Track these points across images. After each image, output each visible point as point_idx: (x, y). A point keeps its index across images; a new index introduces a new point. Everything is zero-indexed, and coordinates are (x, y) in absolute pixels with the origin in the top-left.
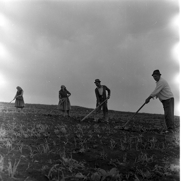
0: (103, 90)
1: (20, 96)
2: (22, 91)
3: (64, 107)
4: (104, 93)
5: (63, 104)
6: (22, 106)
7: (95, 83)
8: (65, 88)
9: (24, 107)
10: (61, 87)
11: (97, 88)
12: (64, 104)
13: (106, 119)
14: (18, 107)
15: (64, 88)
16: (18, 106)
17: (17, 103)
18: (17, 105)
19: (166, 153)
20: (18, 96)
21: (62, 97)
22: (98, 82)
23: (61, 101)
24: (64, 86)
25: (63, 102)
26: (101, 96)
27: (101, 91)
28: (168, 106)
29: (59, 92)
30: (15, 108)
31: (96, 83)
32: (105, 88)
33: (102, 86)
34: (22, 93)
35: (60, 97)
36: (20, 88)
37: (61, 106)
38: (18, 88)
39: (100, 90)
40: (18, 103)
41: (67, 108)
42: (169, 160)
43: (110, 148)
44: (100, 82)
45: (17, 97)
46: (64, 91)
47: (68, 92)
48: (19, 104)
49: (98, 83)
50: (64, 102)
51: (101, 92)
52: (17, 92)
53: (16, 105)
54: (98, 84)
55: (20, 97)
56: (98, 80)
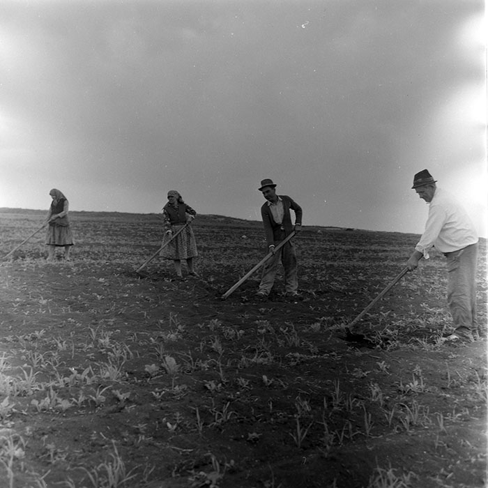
0: (284, 208)
1: (59, 215)
2: (66, 202)
3: (177, 251)
4: (287, 217)
5: (174, 244)
6: (68, 242)
7: (260, 189)
8: (180, 197)
9: (72, 244)
10: (168, 197)
11: (267, 203)
12: (177, 242)
13: (292, 286)
14: (57, 245)
15: (177, 197)
16: (56, 243)
17: (54, 235)
18: (54, 239)
19: (448, 446)
20: (56, 216)
21: (172, 224)
22: (268, 187)
23: (170, 234)
24: (176, 193)
25: (176, 237)
26: (278, 226)
27: (278, 212)
28: (457, 266)
29: (164, 208)
30: (49, 247)
31: (265, 190)
32: (289, 203)
33: (280, 198)
34: (65, 207)
35: (168, 222)
36: (60, 193)
37: (169, 248)
38: (55, 193)
39: (276, 209)
40: (57, 236)
41: (186, 252)
42: (454, 478)
43: (295, 438)
44: (275, 185)
45: (53, 217)
46: (176, 207)
47: (188, 207)
48: (60, 237)
49: (269, 189)
50: (179, 238)
51: (279, 215)
52: (52, 205)
53: (50, 239)
54: (269, 194)
55: (59, 217)
56: (270, 181)
